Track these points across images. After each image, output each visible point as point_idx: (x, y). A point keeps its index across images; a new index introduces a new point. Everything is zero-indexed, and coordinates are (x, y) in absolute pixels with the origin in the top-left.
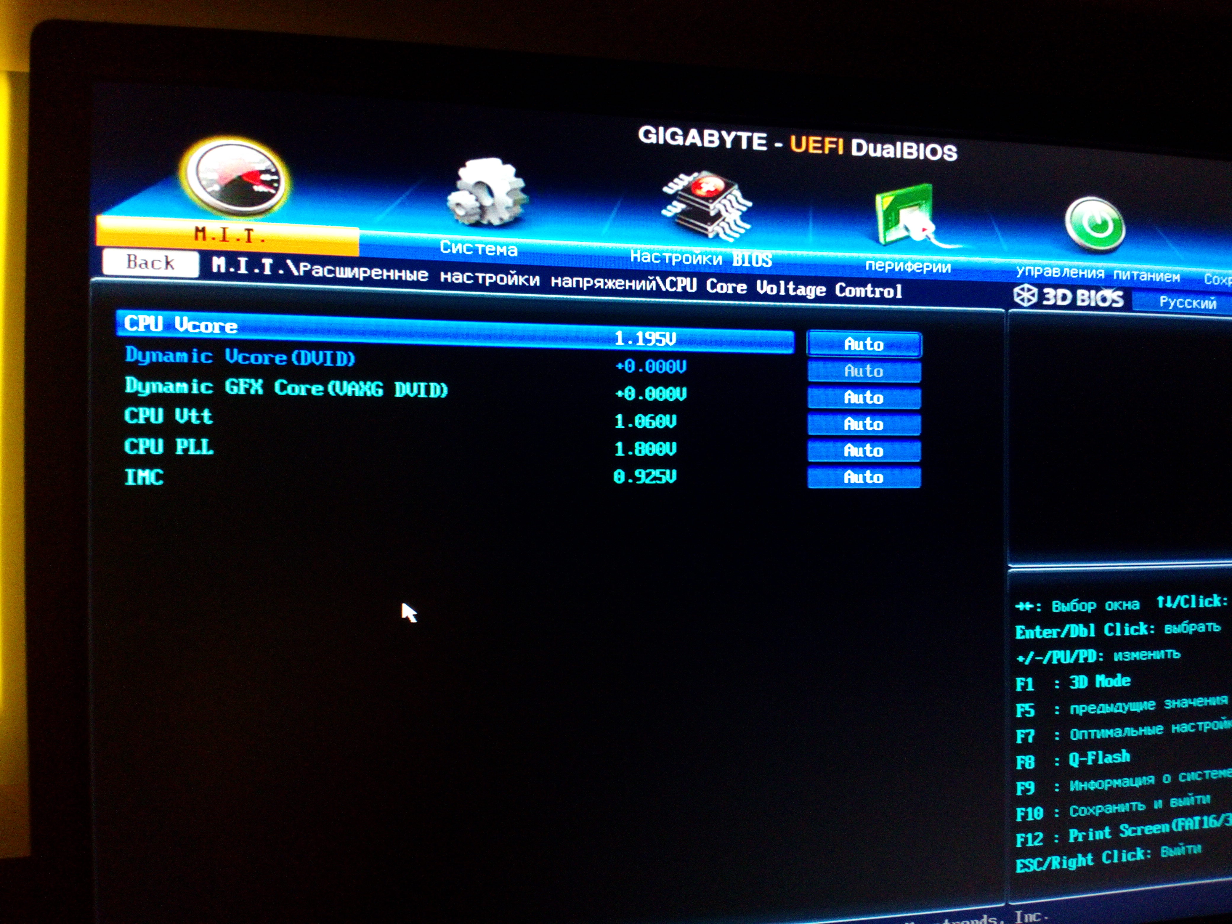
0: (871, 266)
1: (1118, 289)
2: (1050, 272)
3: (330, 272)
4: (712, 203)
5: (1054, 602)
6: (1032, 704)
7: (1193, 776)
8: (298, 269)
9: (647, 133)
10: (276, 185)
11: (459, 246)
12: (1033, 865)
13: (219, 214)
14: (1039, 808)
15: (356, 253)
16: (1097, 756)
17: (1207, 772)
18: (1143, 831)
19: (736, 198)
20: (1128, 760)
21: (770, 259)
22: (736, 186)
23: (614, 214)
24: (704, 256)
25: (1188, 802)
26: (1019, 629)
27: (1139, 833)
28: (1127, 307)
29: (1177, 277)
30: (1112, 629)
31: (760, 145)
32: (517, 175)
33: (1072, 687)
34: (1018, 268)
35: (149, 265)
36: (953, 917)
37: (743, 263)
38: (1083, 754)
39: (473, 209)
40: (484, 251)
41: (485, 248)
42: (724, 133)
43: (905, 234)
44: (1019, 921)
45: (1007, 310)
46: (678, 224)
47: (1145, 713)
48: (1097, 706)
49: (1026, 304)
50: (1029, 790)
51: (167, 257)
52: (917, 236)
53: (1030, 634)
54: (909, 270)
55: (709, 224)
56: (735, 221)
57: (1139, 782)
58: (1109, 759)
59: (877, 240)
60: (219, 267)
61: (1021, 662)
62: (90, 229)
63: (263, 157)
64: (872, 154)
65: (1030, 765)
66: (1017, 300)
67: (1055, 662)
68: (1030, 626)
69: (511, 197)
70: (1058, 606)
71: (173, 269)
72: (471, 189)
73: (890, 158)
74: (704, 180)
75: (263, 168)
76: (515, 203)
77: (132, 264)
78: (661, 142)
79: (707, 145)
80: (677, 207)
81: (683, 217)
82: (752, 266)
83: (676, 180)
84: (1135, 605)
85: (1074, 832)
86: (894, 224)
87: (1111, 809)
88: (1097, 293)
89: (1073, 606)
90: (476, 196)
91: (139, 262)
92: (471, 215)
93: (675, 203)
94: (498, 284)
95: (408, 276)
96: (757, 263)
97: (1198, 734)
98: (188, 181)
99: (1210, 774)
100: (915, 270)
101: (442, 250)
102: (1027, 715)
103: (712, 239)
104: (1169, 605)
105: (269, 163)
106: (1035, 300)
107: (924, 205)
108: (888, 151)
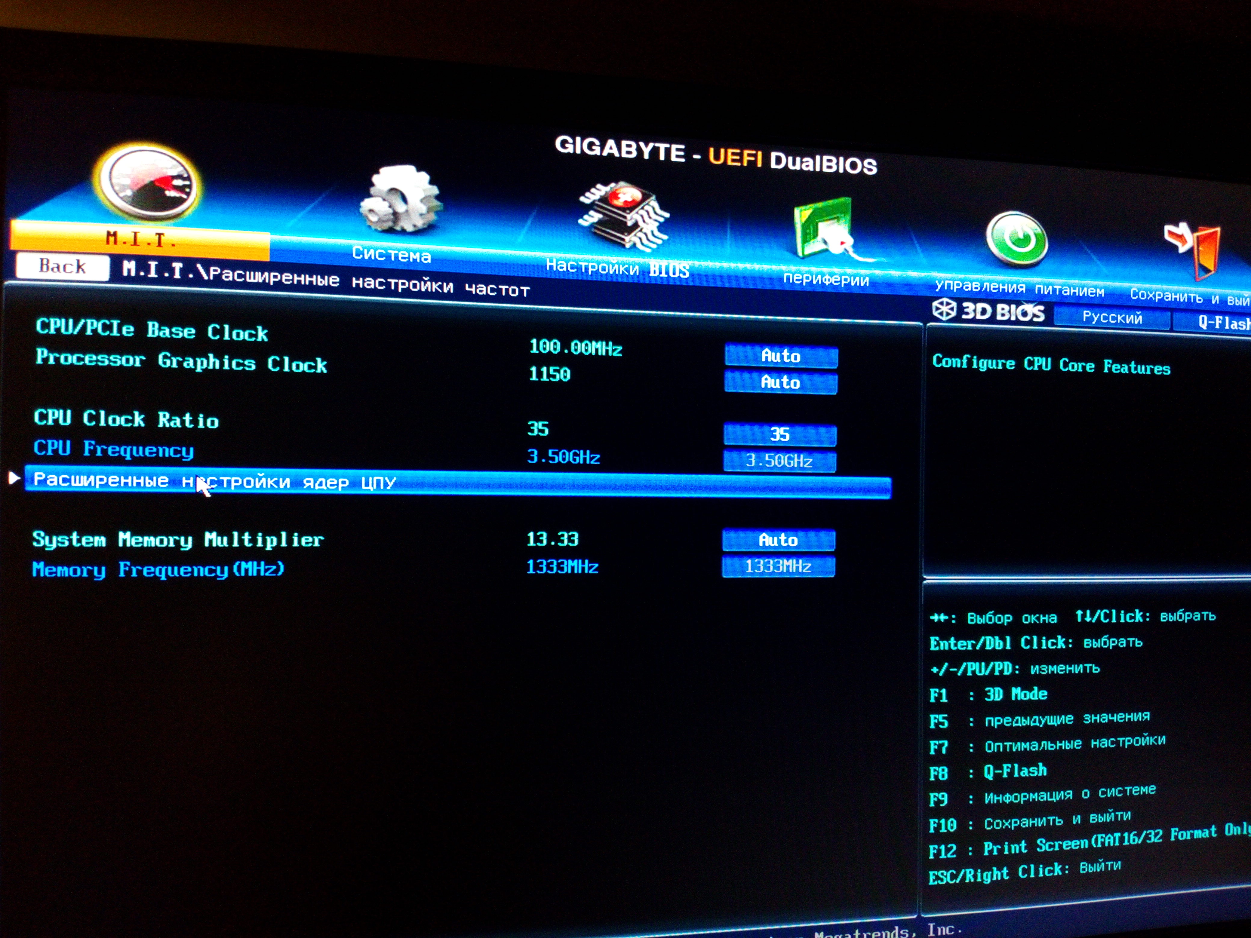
0: (788, 278)
1: (1040, 303)
2: (970, 286)
3: (240, 276)
4: (629, 213)
5: (969, 614)
6: (946, 715)
7: (1113, 792)
8: (208, 274)
9: (563, 143)
10: (187, 190)
11: (372, 252)
12: (946, 877)
13: (132, 218)
14: (952, 819)
15: (266, 258)
16: (1013, 769)
17: (1128, 788)
18: (1061, 846)
19: (654, 209)
20: (1045, 774)
21: (687, 270)
22: (654, 197)
23: (530, 223)
24: (621, 266)
25: (1108, 818)
26: (933, 640)
27: (1057, 849)
28: (1049, 321)
29: (1102, 293)
30: (1028, 642)
31: (677, 156)
32: (431, 182)
33: (987, 699)
34: (937, 282)
35: (61, 268)
36: (863, 928)
37: (660, 273)
38: (998, 767)
39: (385, 215)
40: (397, 257)
41: (398, 254)
42: (642, 144)
43: (824, 247)
44: (932, 934)
45: (925, 324)
46: (595, 234)
47: (1063, 727)
48: (1013, 719)
49: (944, 318)
50: (943, 802)
51: (78, 261)
52: (836, 249)
53: (944, 645)
54: (827, 283)
55: (626, 234)
56: (652, 232)
57: (1057, 797)
58: (1025, 773)
59: (795, 253)
60: (129, 271)
61: (935, 674)
62: (5, 233)
63: (175, 162)
64: (791, 167)
65: (943, 776)
66: (936, 313)
67: (969, 674)
68: (945, 637)
69: (425, 204)
70: (973, 618)
71: (84, 272)
72: (384, 195)
73: (809, 171)
74: (622, 190)
75: (174, 173)
76: (429, 210)
77: (45, 267)
78: (578, 151)
79: (624, 155)
80: (593, 217)
81: (600, 227)
82: (669, 276)
83: (593, 190)
84: (1053, 619)
85: (989, 845)
86: (812, 237)
87: (1026, 823)
88: (1017, 308)
89: (989, 618)
90: (390, 203)
91: (51, 265)
92: (384, 221)
93: (592, 213)
94: (411, 290)
95: (320, 281)
96: (674, 274)
97: (1119, 750)
98: (101, 187)
99: (1131, 791)
100: (833, 283)
101: (354, 255)
102: (941, 726)
103: (629, 249)
104: (1088, 619)
105: (182, 168)
106: (953, 314)
107: (843, 219)
108: (808, 164)
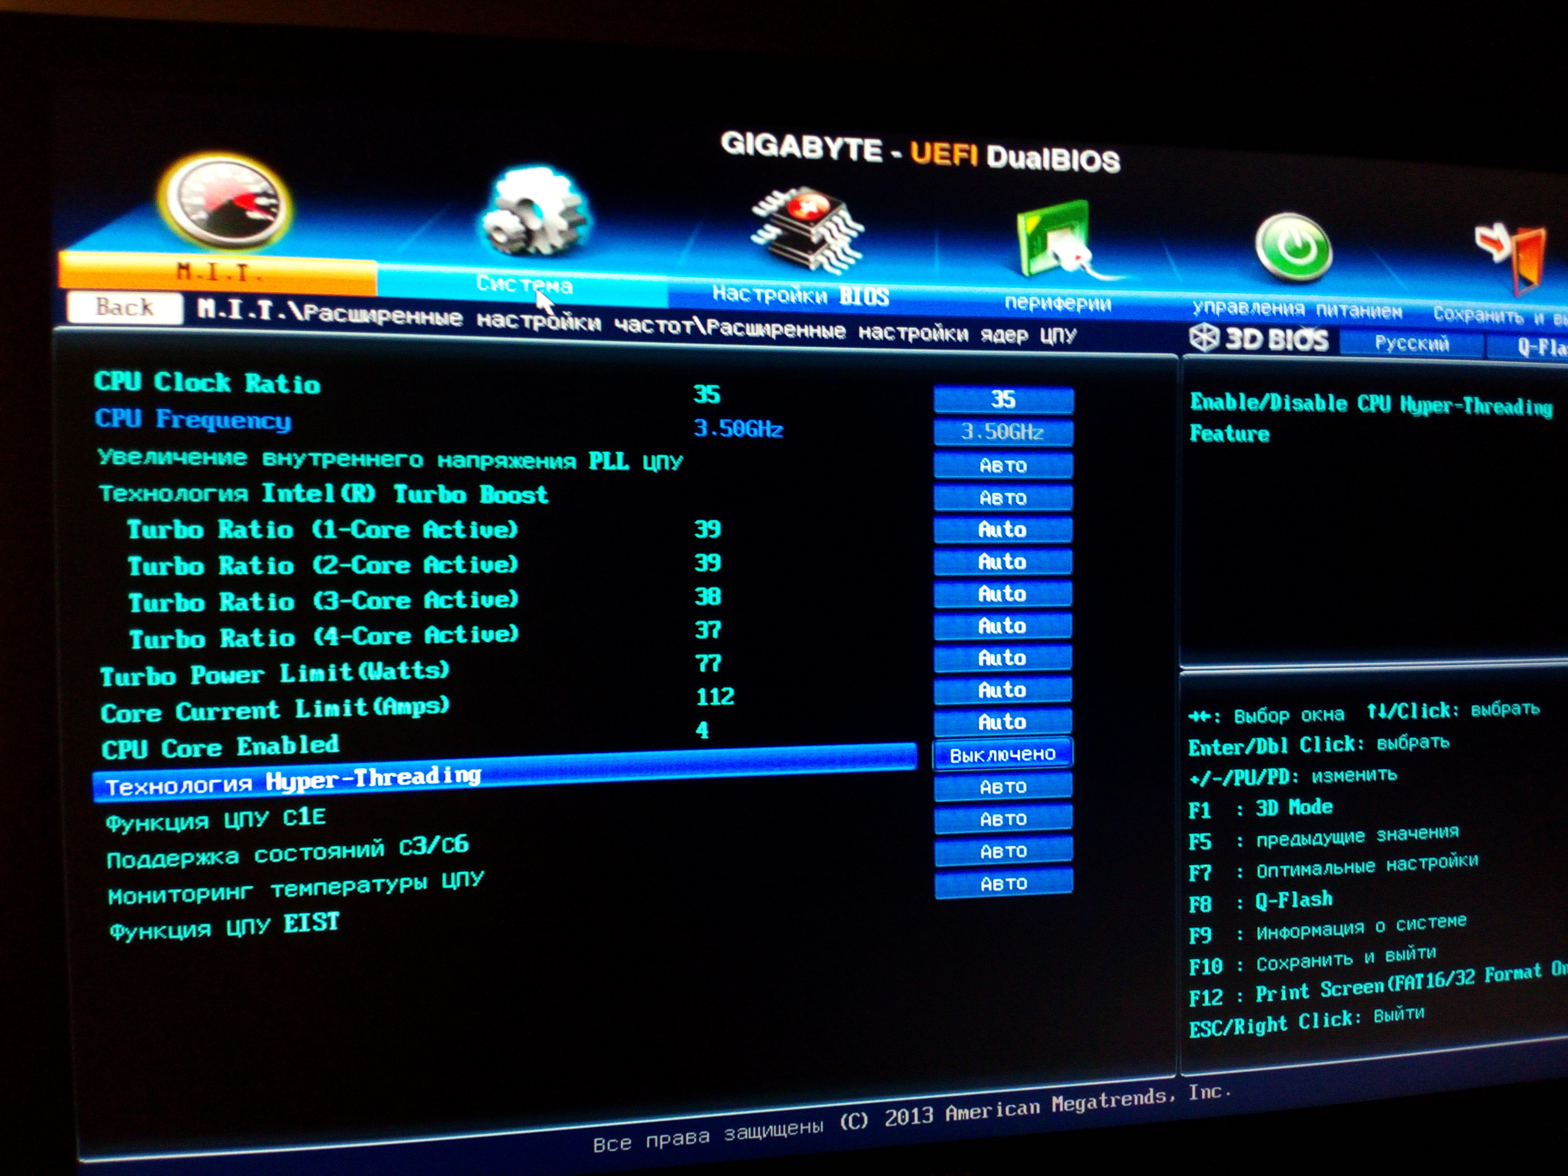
0: (1011, 304)
1: (1322, 327)
2: (1235, 308)
3: (341, 315)
4: (813, 227)
5: (1237, 711)
6: (1209, 834)
7: (1414, 924)
8: (302, 312)
9: (732, 141)
10: (274, 211)
11: (500, 282)
12: (1211, 1028)
13: (207, 246)
14: (1217, 959)
15: (374, 292)
16: (1291, 898)
17: (1432, 920)
18: (1350, 990)
19: (844, 220)
20: (1330, 903)
21: (887, 296)
22: (844, 206)
23: (692, 241)
24: (805, 293)
25: (1408, 955)
26: (1193, 743)
27: (1346, 993)
28: (1334, 349)
29: (1399, 313)
30: (1309, 744)
31: (873, 154)
33: (1259, 814)
34: (1194, 303)
35: (123, 310)
36: (1111, 1090)
37: (853, 300)
38: (1273, 895)
39: (516, 234)
40: (530, 288)
41: (532, 284)
42: (828, 140)
43: (1055, 263)
44: (1194, 1097)
45: (1180, 355)
46: (773, 253)
47: (1352, 846)
48: (1291, 837)
49: (1205, 348)
50: (1205, 938)
51: (144, 300)
52: (1069, 265)
53: (1206, 750)
54: (1059, 308)
55: (810, 252)
56: (843, 249)
57: (1345, 930)
58: (1306, 902)
59: (1019, 270)
60: (207, 311)
61: (1195, 784)
62: (51, 267)
63: (257, 176)
64: (1013, 164)
65: (1206, 907)
66: (1194, 343)
67: (1237, 784)
68: (1207, 740)
69: (565, 218)
70: (1241, 716)
71: (152, 315)
72: (513, 208)
73: (1036, 170)
74: (804, 198)
75: (257, 189)
76: (571, 226)
77: (103, 309)
78: (751, 152)
79: (807, 155)
80: (770, 233)
81: (779, 245)
82: (864, 303)
83: (769, 199)
84: (1340, 715)
85: (1262, 990)
86: (1040, 251)
87: (1308, 962)
88: (1294, 333)
89: (1262, 715)
90: (520, 218)
91: (111, 307)
92: (514, 241)
93: (768, 227)
94: (549, 328)
95: (437, 319)
96: (871, 300)
97: (1421, 873)
98: (168, 209)
99: (1436, 922)
100: (1067, 307)
101: (479, 287)
102: (1203, 848)
103: (815, 271)
104: (1382, 715)
105: (266, 184)
106: (1216, 343)
107: (1078, 227)
108: (1033, 160)
